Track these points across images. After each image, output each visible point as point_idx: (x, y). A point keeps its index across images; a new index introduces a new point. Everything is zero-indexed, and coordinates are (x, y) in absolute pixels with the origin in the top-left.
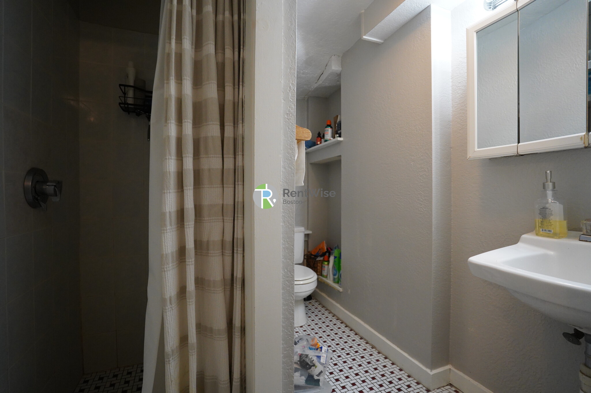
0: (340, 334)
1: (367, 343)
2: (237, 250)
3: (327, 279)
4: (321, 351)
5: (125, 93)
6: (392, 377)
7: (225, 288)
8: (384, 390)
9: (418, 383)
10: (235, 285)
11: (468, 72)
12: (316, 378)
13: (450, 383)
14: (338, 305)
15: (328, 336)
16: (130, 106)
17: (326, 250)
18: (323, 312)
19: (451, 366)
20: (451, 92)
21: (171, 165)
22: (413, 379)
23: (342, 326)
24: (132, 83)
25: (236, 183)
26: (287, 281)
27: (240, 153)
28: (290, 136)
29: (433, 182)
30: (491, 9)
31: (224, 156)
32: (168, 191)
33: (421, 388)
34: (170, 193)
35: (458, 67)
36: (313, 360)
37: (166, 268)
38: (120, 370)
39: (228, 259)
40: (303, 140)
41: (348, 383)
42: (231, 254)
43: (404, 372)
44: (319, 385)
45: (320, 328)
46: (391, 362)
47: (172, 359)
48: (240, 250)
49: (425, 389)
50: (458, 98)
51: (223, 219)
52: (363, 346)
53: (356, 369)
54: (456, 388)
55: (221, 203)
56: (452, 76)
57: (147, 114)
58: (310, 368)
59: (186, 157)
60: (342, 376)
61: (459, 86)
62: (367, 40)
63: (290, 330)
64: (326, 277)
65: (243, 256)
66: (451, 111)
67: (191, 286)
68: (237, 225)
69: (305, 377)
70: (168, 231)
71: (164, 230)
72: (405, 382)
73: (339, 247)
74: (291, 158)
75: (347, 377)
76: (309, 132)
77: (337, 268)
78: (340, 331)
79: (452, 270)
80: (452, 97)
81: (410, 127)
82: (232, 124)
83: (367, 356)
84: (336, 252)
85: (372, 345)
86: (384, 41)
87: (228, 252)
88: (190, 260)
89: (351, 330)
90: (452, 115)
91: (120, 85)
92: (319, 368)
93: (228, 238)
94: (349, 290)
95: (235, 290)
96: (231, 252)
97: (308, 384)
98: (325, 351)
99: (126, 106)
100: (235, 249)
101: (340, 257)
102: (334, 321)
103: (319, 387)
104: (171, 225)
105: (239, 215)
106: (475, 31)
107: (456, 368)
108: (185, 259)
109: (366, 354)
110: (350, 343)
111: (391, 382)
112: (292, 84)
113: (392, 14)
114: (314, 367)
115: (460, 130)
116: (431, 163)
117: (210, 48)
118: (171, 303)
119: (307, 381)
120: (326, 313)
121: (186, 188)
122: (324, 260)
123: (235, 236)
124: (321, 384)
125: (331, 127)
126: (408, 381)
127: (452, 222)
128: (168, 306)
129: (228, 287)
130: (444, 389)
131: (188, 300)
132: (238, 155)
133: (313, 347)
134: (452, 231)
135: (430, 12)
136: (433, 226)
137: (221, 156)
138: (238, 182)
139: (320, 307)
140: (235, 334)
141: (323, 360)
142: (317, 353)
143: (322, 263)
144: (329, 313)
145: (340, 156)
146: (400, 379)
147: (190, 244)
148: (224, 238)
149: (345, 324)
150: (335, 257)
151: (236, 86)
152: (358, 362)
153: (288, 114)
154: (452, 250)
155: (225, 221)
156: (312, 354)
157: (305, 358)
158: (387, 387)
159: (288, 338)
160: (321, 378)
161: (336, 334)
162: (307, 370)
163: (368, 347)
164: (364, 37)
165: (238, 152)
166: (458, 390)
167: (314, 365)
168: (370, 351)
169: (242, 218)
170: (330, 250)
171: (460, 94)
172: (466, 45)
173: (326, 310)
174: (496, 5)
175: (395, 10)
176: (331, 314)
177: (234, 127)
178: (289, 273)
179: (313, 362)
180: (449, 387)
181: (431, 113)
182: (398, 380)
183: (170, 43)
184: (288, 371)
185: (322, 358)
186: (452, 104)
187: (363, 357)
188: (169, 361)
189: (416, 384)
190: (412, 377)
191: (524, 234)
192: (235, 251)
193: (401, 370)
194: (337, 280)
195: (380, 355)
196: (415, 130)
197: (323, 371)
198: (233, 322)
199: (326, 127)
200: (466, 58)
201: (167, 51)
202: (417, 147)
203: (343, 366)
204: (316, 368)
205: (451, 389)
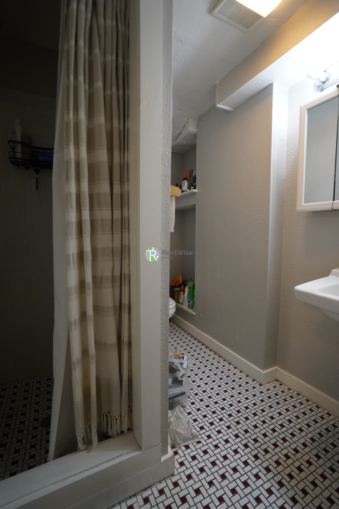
0: (194, 348)
1: (215, 354)
2: (125, 283)
3: (183, 306)
4: (183, 359)
5: (13, 148)
6: (234, 377)
7: (115, 313)
8: (229, 386)
9: (254, 380)
10: (123, 310)
11: (299, 141)
12: (180, 379)
13: (277, 379)
14: (192, 326)
15: (185, 349)
16: (19, 160)
17: (182, 282)
18: (180, 331)
19: (277, 367)
20: (286, 156)
21: (73, 217)
22: (250, 378)
23: (195, 342)
24: (19, 140)
25: (123, 230)
26: (164, 305)
27: (126, 206)
28: (166, 194)
29: (269, 228)
30: (320, 91)
31: (114, 209)
32: (71, 237)
33: (256, 383)
34: (72, 239)
35: (292, 136)
36: (178, 366)
37: (71, 298)
38: (18, 382)
39: (117, 290)
40: (174, 196)
41: (202, 383)
42: (119, 286)
43: (244, 373)
44: (182, 384)
45: (178, 344)
46: (234, 367)
47: (78, 367)
48: (127, 282)
49: (258, 384)
50: (291, 162)
51: (113, 259)
52: (213, 356)
53: (207, 373)
54: (280, 382)
55: (111, 246)
56: (287, 144)
57: (35, 168)
58: (176, 372)
59: (85, 209)
60: (197, 378)
61: (292, 152)
62: (220, 108)
63: (166, 342)
64: (182, 304)
65: (130, 288)
66: (285, 172)
67: (90, 312)
68: (125, 263)
69: (172, 379)
70: (72, 269)
71: (69, 268)
72: (244, 380)
73: (193, 279)
74: (167, 211)
75: (201, 379)
76: (179, 190)
77: (192, 296)
78: (194, 346)
79: (281, 296)
80: (286, 161)
81: (253, 184)
82: (119, 183)
83: (215, 363)
84: (190, 284)
85: (219, 355)
86: (234, 109)
87: (117, 285)
88: (90, 292)
89: (203, 345)
90: (285, 175)
91: (9, 141)
92: (182, 372)
93: (117, 274)
94: (201, 314)
95: (123, 314)
96: (119, 284)
97: (174, 384)
98: (186, 360)
99: (16, 160)
100: (123, 282)
101: (194, 288)
102: (189, 338)
103: (182, 385)
104: (74, 264)
105: (126, 256)
106: (306, 109)
107: (281, 368)
108: (85, 291)
109: (215, 362)
110: (202, 354)
111: (234, 381)
112: (168, 152)
113: (242, 88)
114: (179, 371)
115: (291, 188)
116: (269, 214)
117: (101, 119)
118: (75, 325)
119: (173, 382)
120: (183, 333)
121: (85, 235)
122: (180, 291)
123: (123, 272)
124: (183, 383)
125: (187, 180)
126: (246, 379)
127: (283, 260)
128: (74, 327)
129: (118, 312)
130: (272, 384)
131: (88, 322)
132: (125, 208)
133: (176, 357)
134: (282, 266)
135: (272, 88)
136: (269, 263)
137: (111, 209)
138: (125, 229)
139: (177, 328)
140: (124, 347)
141: (185, 366)
142: (180, 361)
143: (179, 293)
144: (185, 332)
145: (195, 205)
146: (240, 378)
147: (89, 279)
148: (114, 274)
149: (198, 340)
150: (190, 288)
151: (122, 151)
152: (209, 368)
153: (164, 176)
154: (282, 281)
155: (114, 260)
156: (177, 362)
157: (172, 364)
158: (231, 384)
159: (165, 348)
160: (184, 379)
161: (191, 348)
162: (173, 373)
163: (216, 356)
164: (218, 105)
165: (125, 206)
166: (282, 384)
167: (178, 370)
168: (217, 359)
169: (128, 258)
170: (185, 282)
171: (292, 159)
172: (299, 119)
173: (182, 330)
174: (324, 88)
175: (245, 85)
176: (186, 333)
177: (121, 185)
178: (165, 300)
179: (178, 367)
180: (276, 382)
181: (270, 174)
182: (239, 379)
183: (68, 114)
184: (164, 372)
185: (184, 364)
186: (286, 166)
187: (212, 364)
188: (75, 368)
189: (252, 381)
190: (249, 377)
191: (333, 269)
192: (123, 284)
193: (241, 372)
194: (191, 306)
195: (226, 362)
196: (257, 186)
197: (185, 374)
198: (122, 338)
199: (183, 180)
200: (299, 130)
201: (65, 120)
202: (258, 200)
203: (198, 371)
204: (180, 372)
205: (277, 383)
